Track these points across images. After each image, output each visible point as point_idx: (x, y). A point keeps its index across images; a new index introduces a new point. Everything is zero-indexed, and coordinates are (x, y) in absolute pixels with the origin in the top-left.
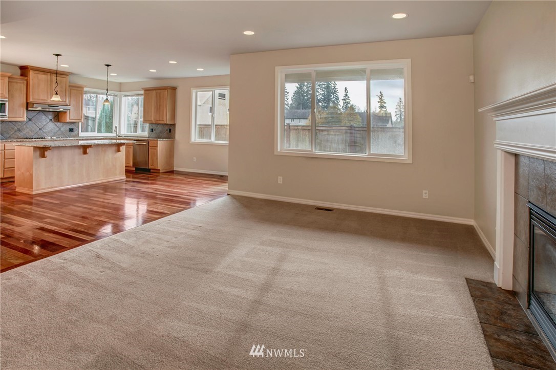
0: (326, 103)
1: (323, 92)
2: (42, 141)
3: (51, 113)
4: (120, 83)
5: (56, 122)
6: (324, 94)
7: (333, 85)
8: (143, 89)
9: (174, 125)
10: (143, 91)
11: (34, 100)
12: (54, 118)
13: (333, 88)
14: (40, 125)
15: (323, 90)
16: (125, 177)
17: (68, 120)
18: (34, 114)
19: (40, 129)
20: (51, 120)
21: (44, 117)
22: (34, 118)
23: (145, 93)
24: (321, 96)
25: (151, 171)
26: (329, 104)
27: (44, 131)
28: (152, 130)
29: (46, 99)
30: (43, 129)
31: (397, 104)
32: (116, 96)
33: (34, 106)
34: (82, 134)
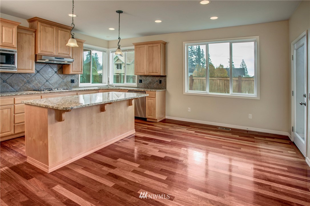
0: (197, 63)
1: (196, 57)
2: (50, 92)
3: (56, 66)
4: (108, 41)
5: (60, 74)
6: (196, 58)
7: (202, 52)
8: (133, 44)
9: (165, 76)
10: (134, 46)
11: (42, 53)
12: (58, 70)
13: (202, 54)
14: (47, 76)
15: (196, 56)
16: (135, 132)
17: (71, 72)
18: (41, 66)
19: (47, 81)
20: (56, 72)
21: (50, 70)
22: (42, 70)
23: (136, 48)
24: (195, 59)
25: (148, 120)
26: (199, 64)
27: (50, 82)
28: (141, 81)
29: (52, 51)
30: (49, 81)
31: (241, 63)
32: (105, 52)
33: (43, 58)
34: (81, 85)
